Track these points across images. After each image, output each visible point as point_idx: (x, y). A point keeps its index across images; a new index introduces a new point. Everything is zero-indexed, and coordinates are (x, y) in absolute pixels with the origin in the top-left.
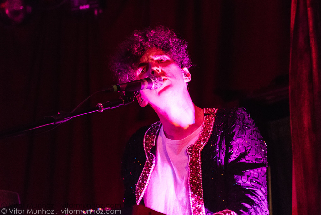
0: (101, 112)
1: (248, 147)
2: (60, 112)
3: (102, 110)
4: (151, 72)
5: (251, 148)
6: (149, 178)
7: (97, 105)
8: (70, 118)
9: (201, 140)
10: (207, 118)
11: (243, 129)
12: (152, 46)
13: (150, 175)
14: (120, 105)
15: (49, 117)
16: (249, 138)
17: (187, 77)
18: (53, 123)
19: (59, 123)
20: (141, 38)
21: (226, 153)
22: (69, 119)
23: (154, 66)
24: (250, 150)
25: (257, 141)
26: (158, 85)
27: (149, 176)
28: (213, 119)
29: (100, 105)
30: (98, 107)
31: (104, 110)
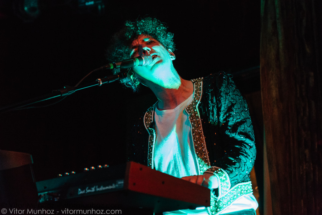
0: (100, 86)
1: (233, 101)
2: (65, 87)
3: (101, 84)
4: (142, 51)
5: (236, 102)
6: (153, 148)
7: (97, 80)
8: (75, 91)
9: (195, 99)
10: (196, 84)
11: (228, 88)
12: (142, 33)
13: (154, 145)
14: (116, 79)
15: (56, 90)
16: (233, 94)
17: (172, 56)
18: (60, 95)
19: (66, 96)
20: (132, 27)
21: (217, 107)
22: (73, 92)
23: (144, 47)
24: (236, 103)
25: (240, 96)
26: (148, 62)
27: (153, 147)
28: (202, 83)
29: (99, 80)
30: (97, 81)
31: (102, 84)
